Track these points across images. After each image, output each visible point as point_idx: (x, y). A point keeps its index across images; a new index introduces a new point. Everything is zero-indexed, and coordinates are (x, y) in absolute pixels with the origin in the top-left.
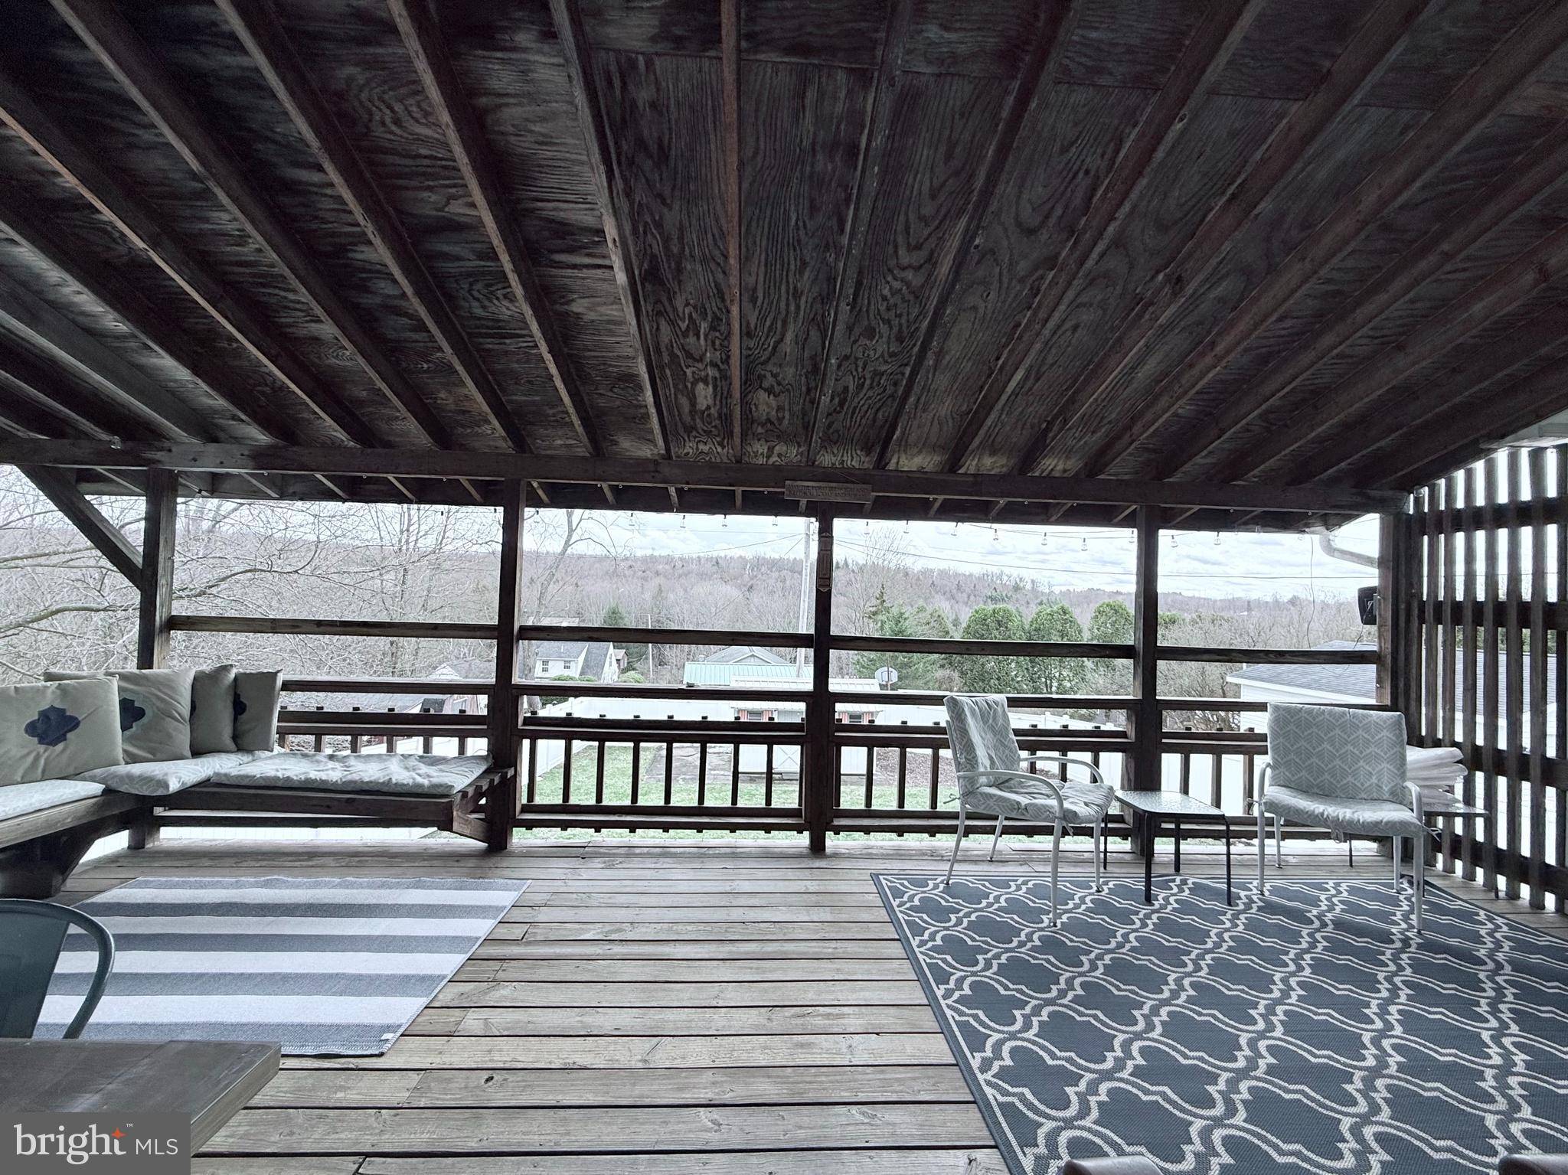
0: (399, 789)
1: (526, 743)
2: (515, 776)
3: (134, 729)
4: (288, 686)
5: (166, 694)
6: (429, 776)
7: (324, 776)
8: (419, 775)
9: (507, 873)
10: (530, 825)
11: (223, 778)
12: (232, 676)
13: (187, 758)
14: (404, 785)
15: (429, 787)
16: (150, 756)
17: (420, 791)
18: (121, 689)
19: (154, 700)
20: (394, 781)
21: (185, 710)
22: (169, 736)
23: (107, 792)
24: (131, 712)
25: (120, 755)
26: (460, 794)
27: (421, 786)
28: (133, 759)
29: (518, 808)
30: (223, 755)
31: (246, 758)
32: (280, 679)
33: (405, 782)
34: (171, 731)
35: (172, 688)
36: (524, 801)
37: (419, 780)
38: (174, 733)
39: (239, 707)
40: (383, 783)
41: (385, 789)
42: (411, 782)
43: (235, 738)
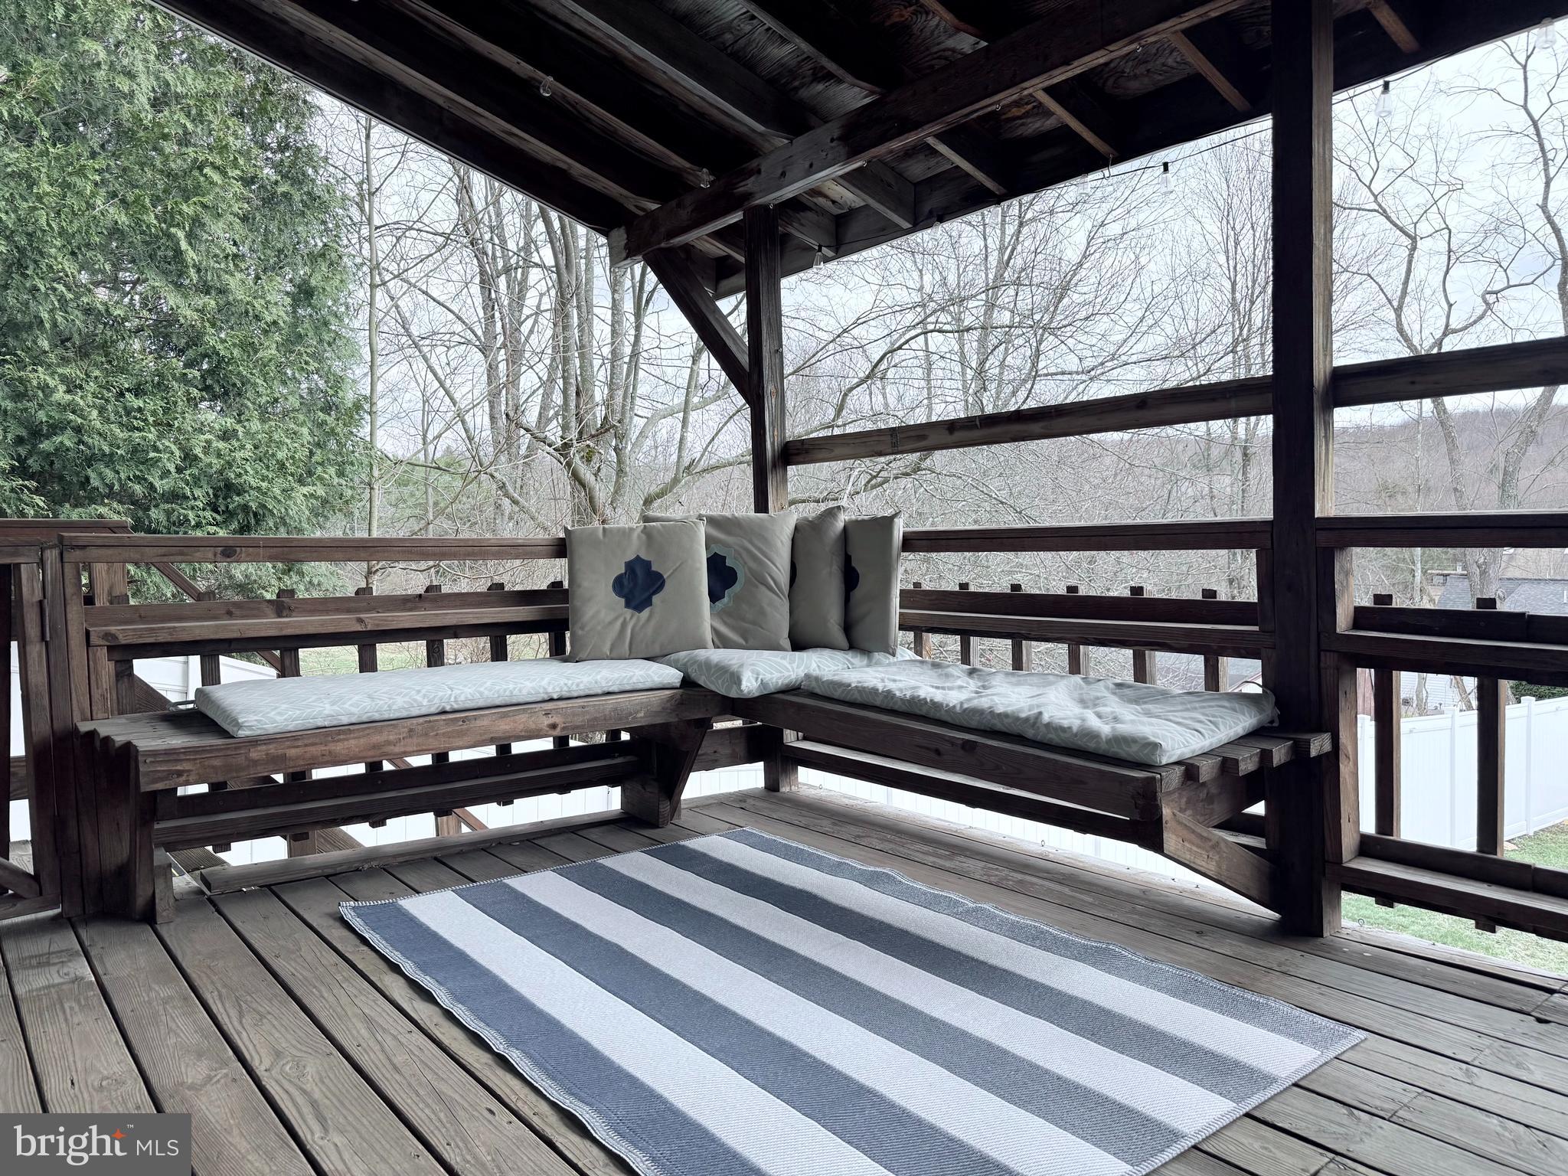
0: (1052, 737)
1: (1365, 678)
2: (1333, 757)
3: (725, 600)
4: (914, 542)
5: (759, 549)
6: (1116, 719)
7: (938, 696)
8: (1099, 716)
9: (1307, 993)
10: (1388, 893)
11: (814, 684)
12: (840, 525)
13: (784, 650)
14: (1063, 729)
15: (1109, 741)
16: (741, 641)
17: (1091, 746)
18: (709, 540)
19: (745, 555)
20: (1046, 718)
21: (783, 574)
22: (762, 613)
23: (687, 683)
24: (722, 575)
25: (708, 635)
26: (1179, 771)
27: (1094, 735)
28: (722, 642)
29: (1349, 843)
30: (827, 653)
31: (857, 660)
32: (900, 529)
33: (1065, 723)
34: (765, 606)
35: (765, 540)
36: (1368, 824)
37: (1094, 723)
38: (768, 609)
39: (850, 578)
40: (1027, 719)
41: (1030, 733)
42: (1075, 724)
43: (848, 628)
